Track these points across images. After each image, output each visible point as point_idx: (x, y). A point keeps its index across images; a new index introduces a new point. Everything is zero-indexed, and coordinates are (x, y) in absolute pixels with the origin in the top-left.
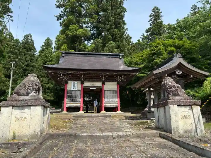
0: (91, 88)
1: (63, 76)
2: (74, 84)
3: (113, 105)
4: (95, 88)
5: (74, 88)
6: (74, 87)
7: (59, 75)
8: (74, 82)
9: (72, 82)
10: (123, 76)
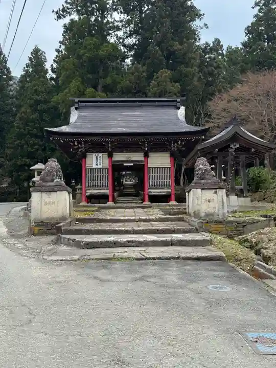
0: (125, 164)
1: (78, 145)
2: (97, 157)
3: (163, 191)
4: (132, 164)
5: (97, 165)
6: (97, 162)
7: (72, 144)
8: (97, 154)
9: (94, 154)
10: (179, 143)
